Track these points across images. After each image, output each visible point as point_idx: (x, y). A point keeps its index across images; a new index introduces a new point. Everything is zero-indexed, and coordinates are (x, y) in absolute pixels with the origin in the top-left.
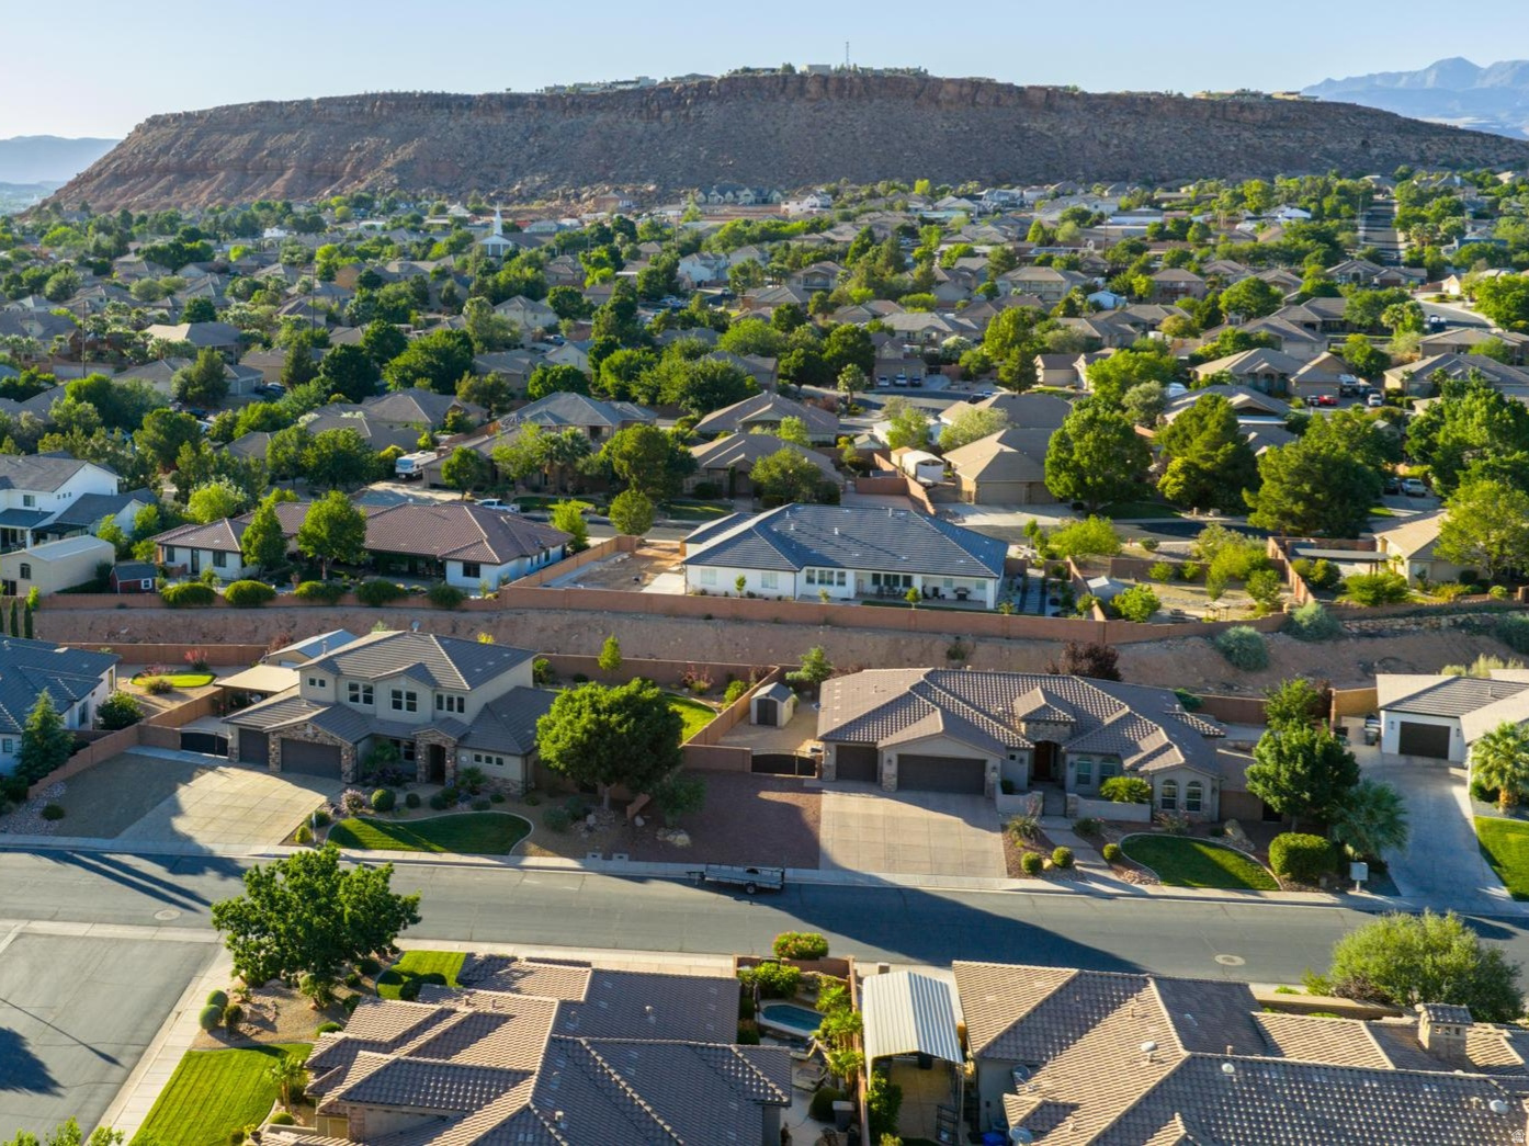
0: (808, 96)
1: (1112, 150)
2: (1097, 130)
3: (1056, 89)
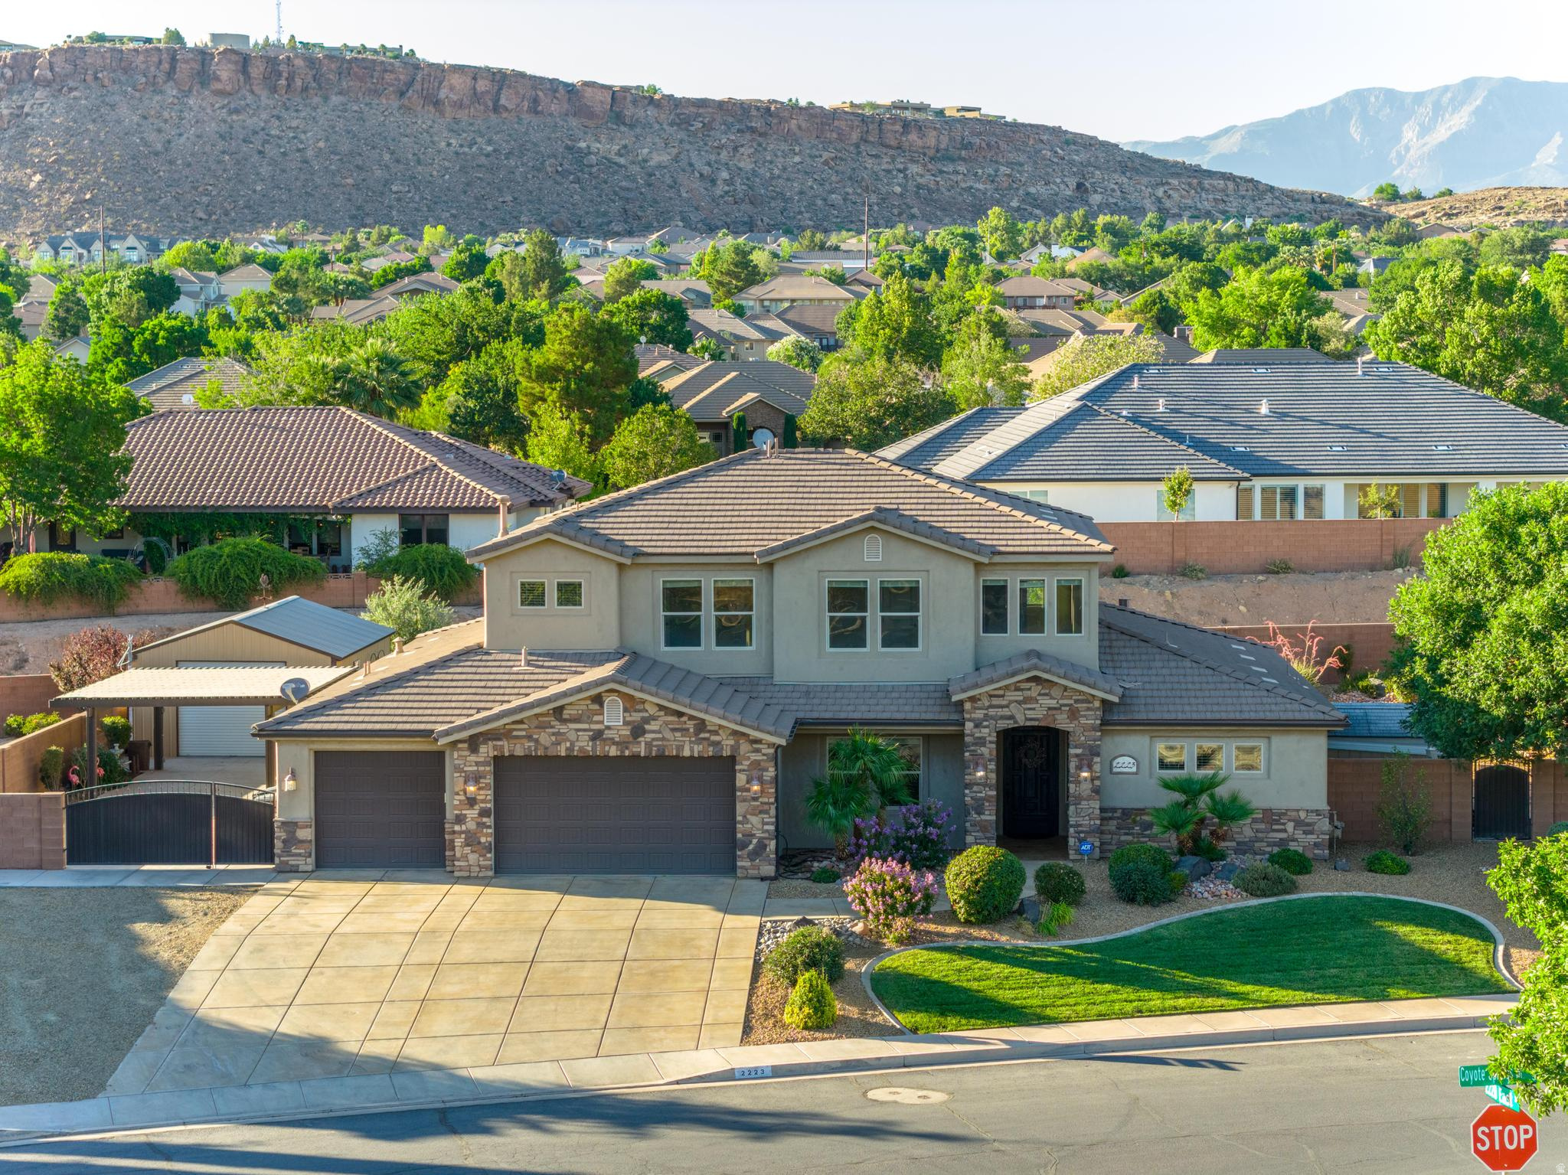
0: (217, 86)
1: (720, 189)
3: (625, 89)
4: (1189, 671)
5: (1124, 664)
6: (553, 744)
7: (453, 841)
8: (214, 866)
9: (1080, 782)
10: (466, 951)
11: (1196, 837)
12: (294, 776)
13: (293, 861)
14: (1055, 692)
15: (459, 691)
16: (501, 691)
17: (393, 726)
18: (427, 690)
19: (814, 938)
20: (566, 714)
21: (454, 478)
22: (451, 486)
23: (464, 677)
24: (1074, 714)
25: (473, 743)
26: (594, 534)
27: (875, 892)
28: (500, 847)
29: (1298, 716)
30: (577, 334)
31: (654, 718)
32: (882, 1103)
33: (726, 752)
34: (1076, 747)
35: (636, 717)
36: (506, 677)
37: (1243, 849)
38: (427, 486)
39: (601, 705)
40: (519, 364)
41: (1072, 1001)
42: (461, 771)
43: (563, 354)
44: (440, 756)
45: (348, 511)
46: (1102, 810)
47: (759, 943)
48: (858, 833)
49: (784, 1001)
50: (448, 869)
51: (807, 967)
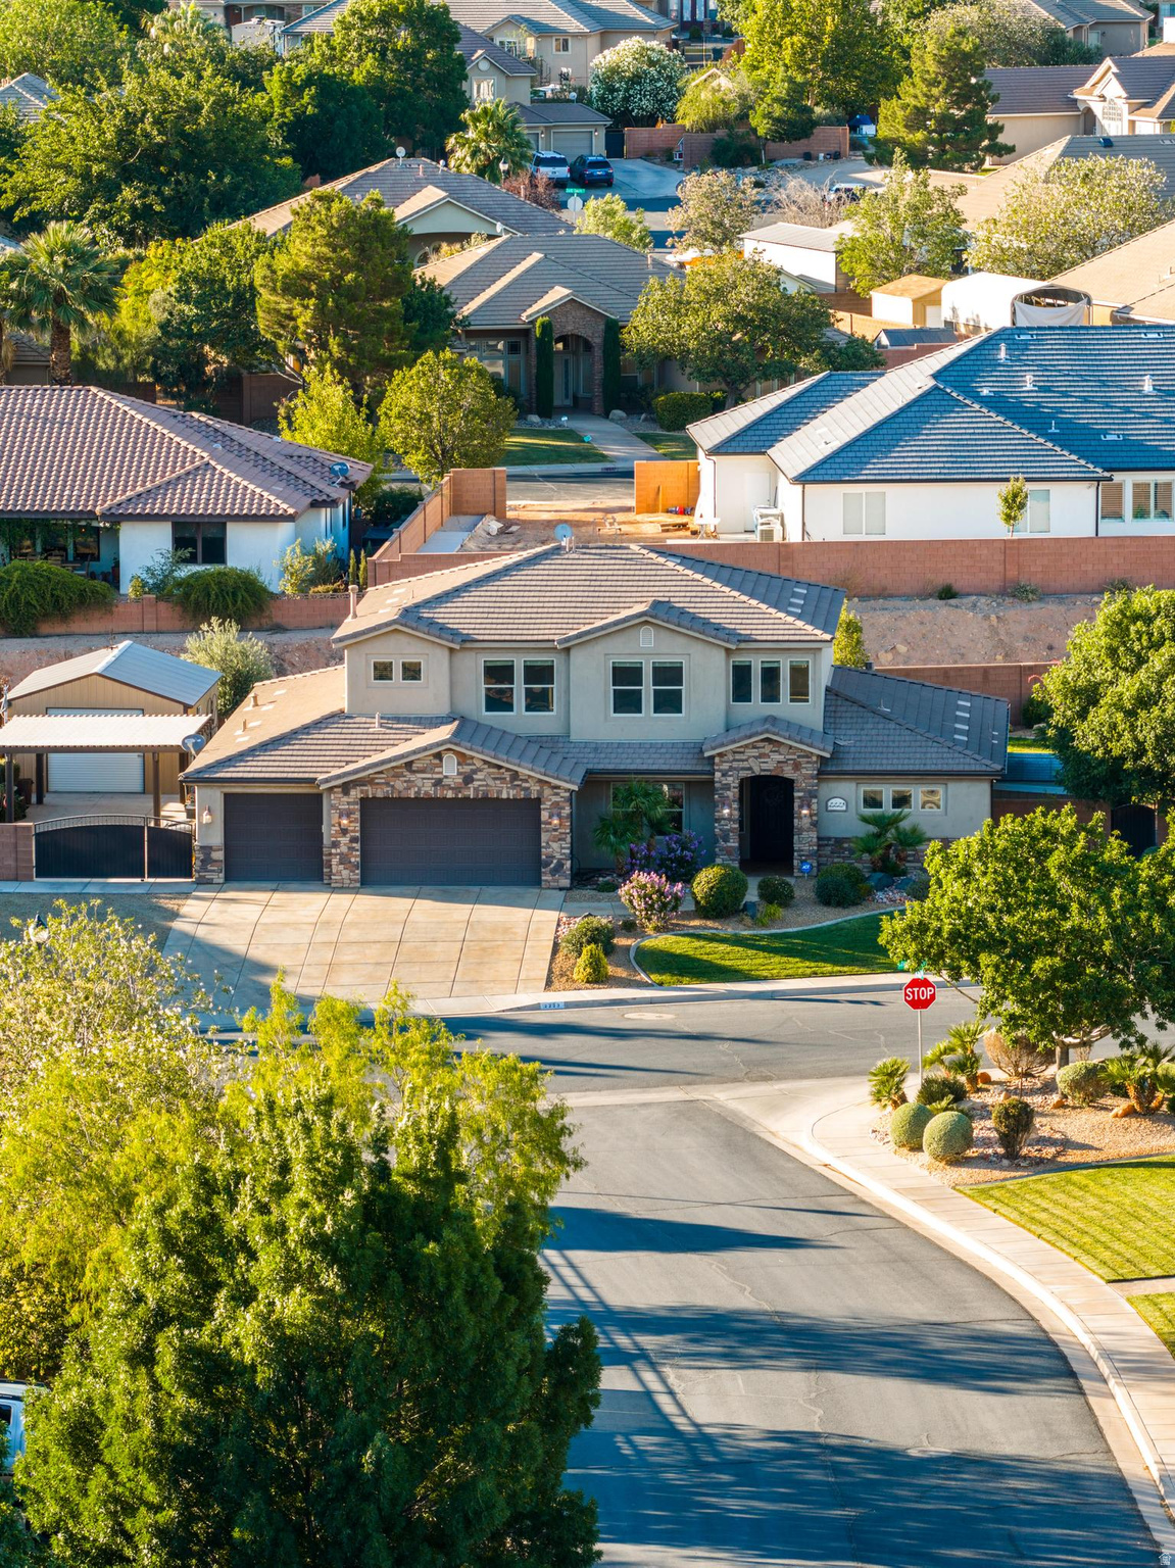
4: (892, 732)
5: (844, 726)
6: (405, 788)
7: (329, 861)
8: (146, 880)
9: (801, 818)
10: (353, 934)
11: (885, 858)
12: (209, 812)
13: (209, 876)
14: (783, 750)
15: (329, 747)
16: (363, 748)
18: (305, 747)
19: (595, 924)
20: (415, 767)
21: (230, 479)
22: (227, 489)
23: (332, 736)
24: (797, 766)
25: (346, 788)
26: (431, 623)
27: (639, 895)
28: (364, 865)
29: (967, 768)
30: (334, 232)
31: (480, 770)
32: (632, 1020)
33: (534, 796)
34: (799, 791)
35: (467, 769)
36: (365, 736)
38: (201, 490)
39: (441, 760)
41: (770, 967)
42: (335, 807)
44: (318, 797)
45: (116, 518)
46: (819, 838)
47: (557, 930)
48: (633, 855)
49: (573, 965)
50: (326, 881)
51: (589, 943)
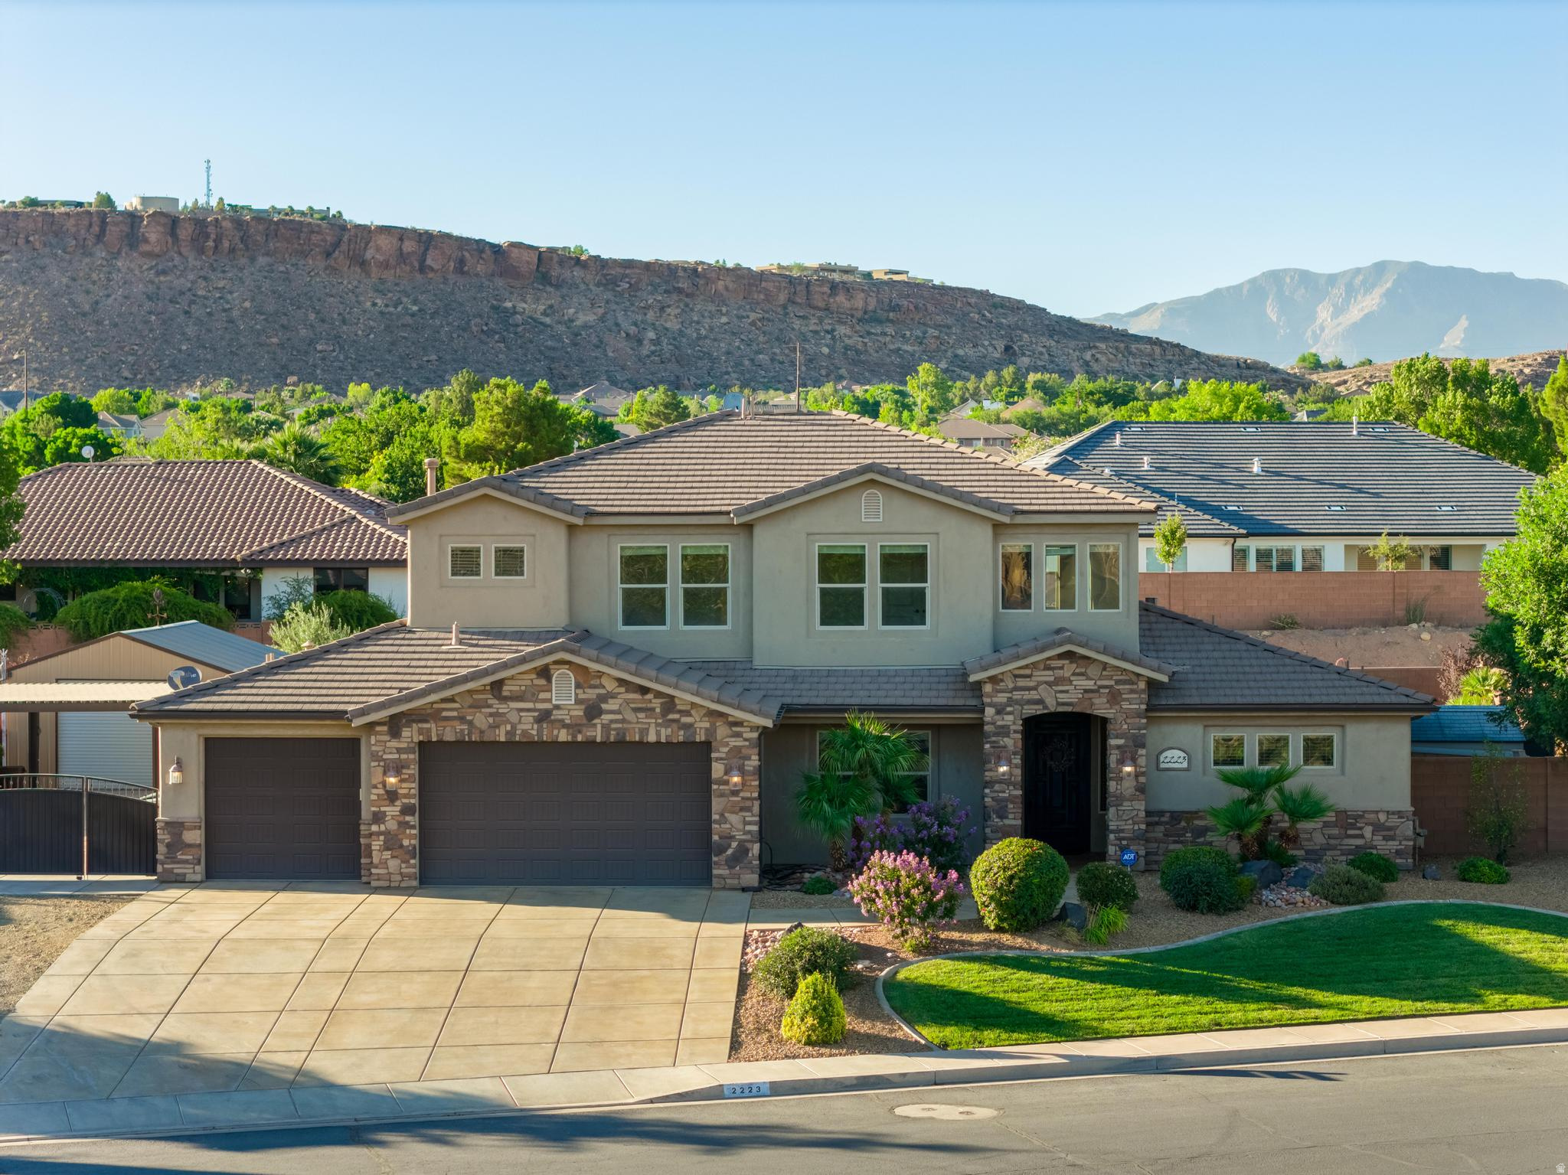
0: (146, 248)
1: (647, 349)
2: (620, 315)
3: (552, 250)
4: (1245, 654)
5: (1168, 647)
6: (490, 726)
7: (369, 846)
8: (86, 877)
9: (1121, 779)
10: (385, 958)
11: (1262, 840)
12: (180, 767)
13: (178, 869)
14: (1093, 671)
15: (377, 670)
16: (428, 670)
17: (298, 707)
18: (339, 670)
19: (813, 940)
20: (506, 690)
21: (374, 530)
22: (371, 539)
23: (383, 656)
24: (1114, 697)
25: (395, 725)
27: (887, 892)
28: (426, 851)
29: (1377, 699)
30: (509, 411)
31: (613, 696)
32: (915, 1119)
33: (700, 737)
34: (1117, 737)
35: (591, 694)
36: (434, 656)
37: (1315, 856)
38: (344, 539)
39: (549, 679)
40: (446, 443)
41: (1134, 1014)
42: (379, 759)
43: (493, 432)
44: (353, 745)
45: (258, 565)
46: (1148, 813)
47: (744, 954)
48: (858, 834)
49: (780, 1014)
50: (364, 879)
51: (808, 971)
